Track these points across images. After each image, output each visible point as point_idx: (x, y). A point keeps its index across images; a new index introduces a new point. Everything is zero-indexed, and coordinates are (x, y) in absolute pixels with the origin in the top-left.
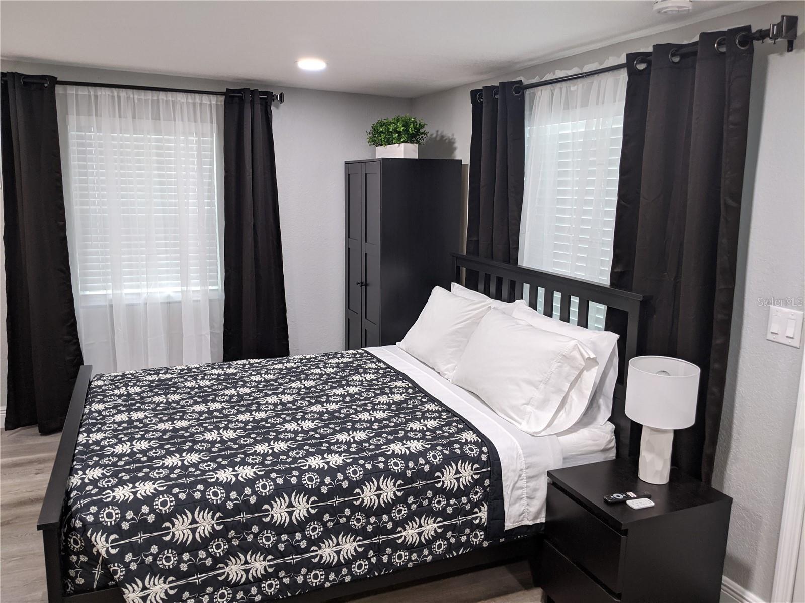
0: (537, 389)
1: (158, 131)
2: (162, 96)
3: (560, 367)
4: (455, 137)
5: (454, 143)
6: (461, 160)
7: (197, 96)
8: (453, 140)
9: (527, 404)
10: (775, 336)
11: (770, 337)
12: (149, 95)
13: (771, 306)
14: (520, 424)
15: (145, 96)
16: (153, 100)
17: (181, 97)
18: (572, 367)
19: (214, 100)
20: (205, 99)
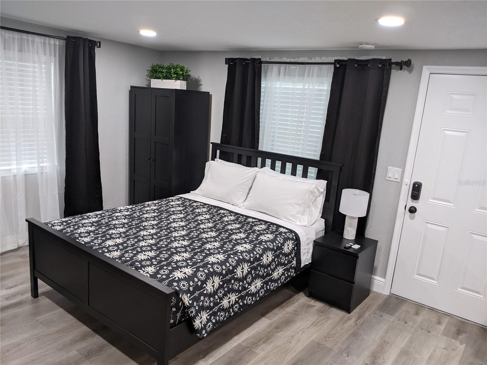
0: (301, 207)
1: (20, 60)
2: (25, 36)
3: (309, 196)
4: (200, 78)
5: (199, 81)
6: (209, 92)
7: (47, 39)
8: (199, 80)
9: (297, 213)
10: (390, 178)
11: (387, 179)
12: (16, 35)
13: (389, 167)
14: (296, 222)
15: (12, 34)
16: (18, 38)
17: (37, 39)
18: (313, 196)
19: (57, 42)
20: (52, 41)
